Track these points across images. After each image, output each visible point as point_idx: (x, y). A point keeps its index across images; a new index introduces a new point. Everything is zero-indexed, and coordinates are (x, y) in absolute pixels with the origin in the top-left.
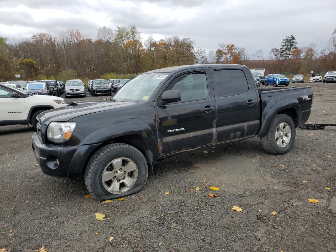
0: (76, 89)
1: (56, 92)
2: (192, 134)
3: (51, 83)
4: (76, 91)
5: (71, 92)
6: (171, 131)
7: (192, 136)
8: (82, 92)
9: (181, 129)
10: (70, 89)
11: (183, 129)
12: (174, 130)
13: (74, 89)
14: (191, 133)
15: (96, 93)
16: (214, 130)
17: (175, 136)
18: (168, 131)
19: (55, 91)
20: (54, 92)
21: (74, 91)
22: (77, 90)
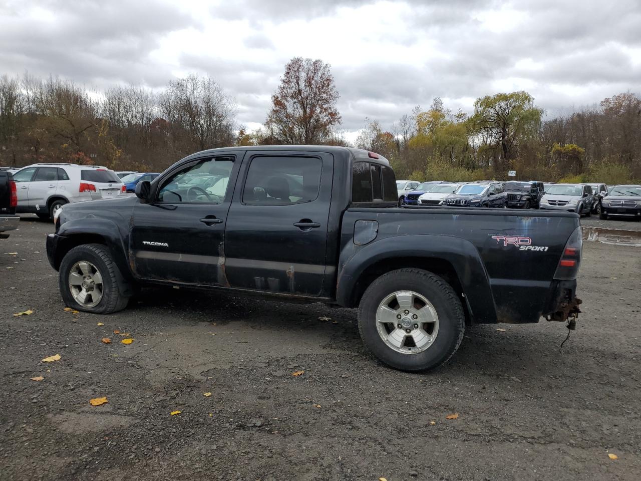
0: (559, 201)
1: (523, 203)
2: (180, 258)
3: (525, 187)
4: (559, 205)
5: (549, 205)
6: (149, 243)
7: (180, 260)
8: (572, 207)
9: (163, 244)
10: (549, 201)
11: (166, 244)
12: (152, 243)
13: (556, 201)
14: (181, 255)
15: (605, 212)
16: (221, 261)
17: (156, 253)
18: (145, 242)
19: (523, 201)
20: (521, 202)
21: (555, 204)
22: (562, 203)
